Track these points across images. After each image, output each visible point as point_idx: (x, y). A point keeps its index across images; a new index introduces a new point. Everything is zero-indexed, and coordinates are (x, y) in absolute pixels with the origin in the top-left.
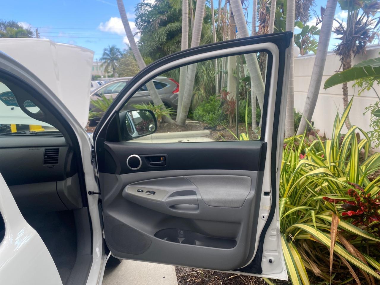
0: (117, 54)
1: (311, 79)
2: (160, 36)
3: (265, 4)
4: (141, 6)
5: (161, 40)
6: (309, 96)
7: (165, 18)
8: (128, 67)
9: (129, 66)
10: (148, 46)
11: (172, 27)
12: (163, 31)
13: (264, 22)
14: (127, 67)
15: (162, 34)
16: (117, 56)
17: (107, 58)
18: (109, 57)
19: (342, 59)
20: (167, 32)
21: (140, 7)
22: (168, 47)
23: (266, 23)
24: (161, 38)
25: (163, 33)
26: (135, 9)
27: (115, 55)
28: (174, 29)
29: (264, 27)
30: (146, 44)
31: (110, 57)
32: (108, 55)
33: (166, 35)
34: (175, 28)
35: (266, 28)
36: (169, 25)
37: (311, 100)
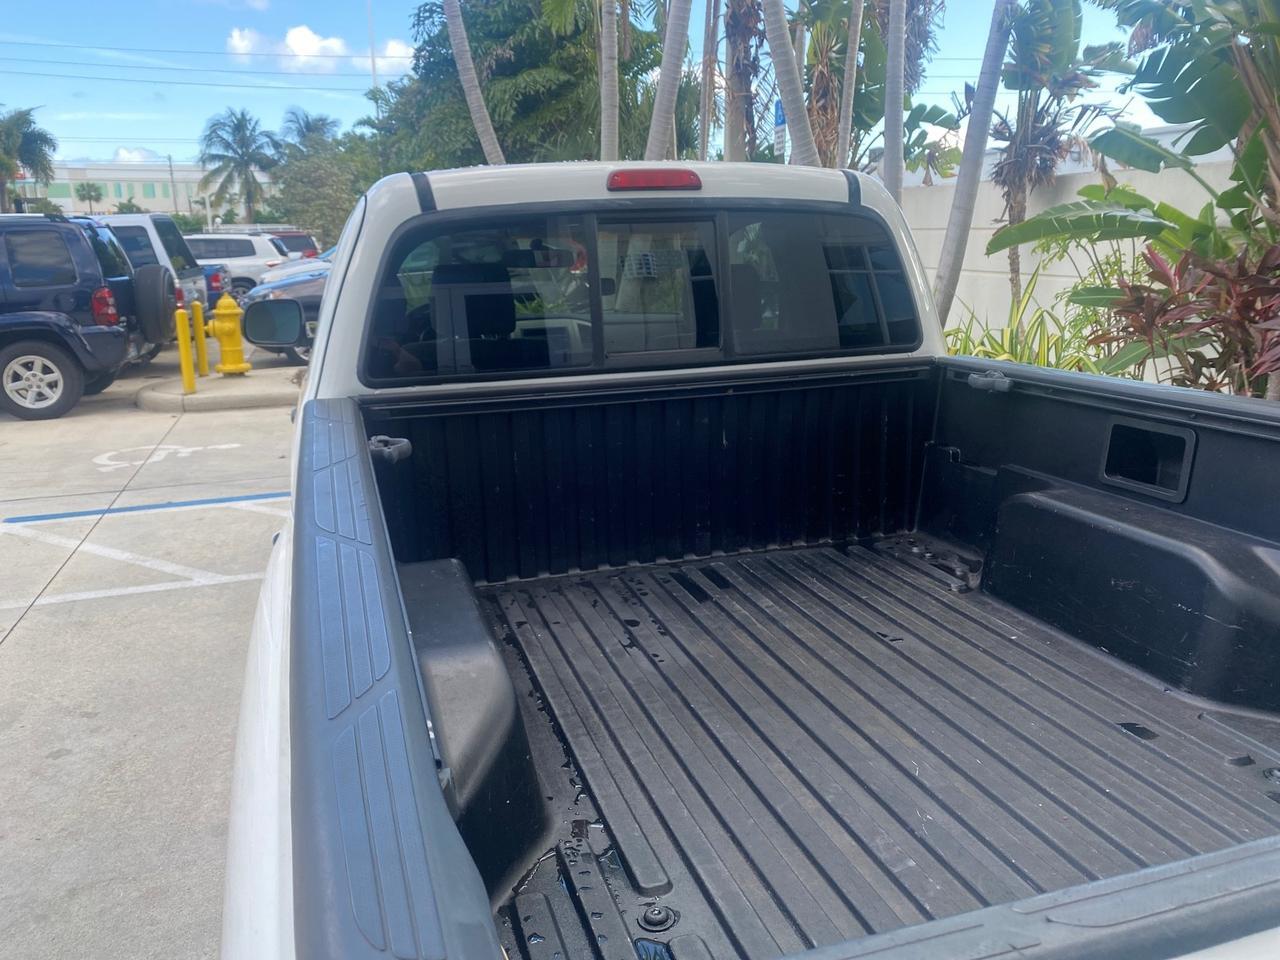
0: (259, 143)
1: (947, 235)
2: (496, 106)
3: (827, 52)
4: (432, 12)
5: (499, 116)
6: (942, 274)
7: (509, 54)
8: (320, 190)
9: (323, 185)
10: (459, 131)
11: (535, 82)
12: (505, 92)
13: (824, 95)
14: (317, 188)
15: (502, 99)
16: (261, 147)
17: (227, 157)
18: (230, 154)
19: (1007, 195)
20: (517, 96)
21: (427, 14)
22: (518, 137)
23: (828, 97)
24: (498, 110)
25: (507, 97)
26: (412, 20)
27: (254, 147)
28: (542, 89)
29: (824, 108)
30: (453, 128)
31: (235, 152)
32: (227, 146)
33: (515, 105)
34: (544, 86)
35: (829, 111)
36: (524, 75)
37: (945, 282)
